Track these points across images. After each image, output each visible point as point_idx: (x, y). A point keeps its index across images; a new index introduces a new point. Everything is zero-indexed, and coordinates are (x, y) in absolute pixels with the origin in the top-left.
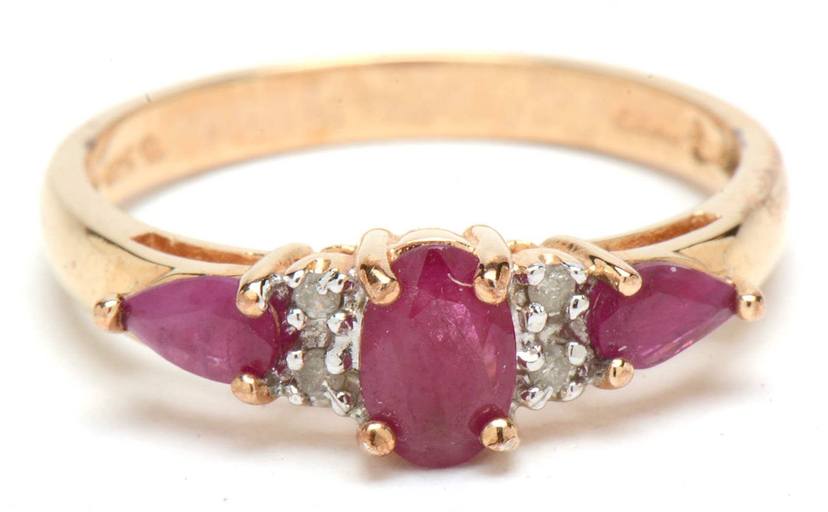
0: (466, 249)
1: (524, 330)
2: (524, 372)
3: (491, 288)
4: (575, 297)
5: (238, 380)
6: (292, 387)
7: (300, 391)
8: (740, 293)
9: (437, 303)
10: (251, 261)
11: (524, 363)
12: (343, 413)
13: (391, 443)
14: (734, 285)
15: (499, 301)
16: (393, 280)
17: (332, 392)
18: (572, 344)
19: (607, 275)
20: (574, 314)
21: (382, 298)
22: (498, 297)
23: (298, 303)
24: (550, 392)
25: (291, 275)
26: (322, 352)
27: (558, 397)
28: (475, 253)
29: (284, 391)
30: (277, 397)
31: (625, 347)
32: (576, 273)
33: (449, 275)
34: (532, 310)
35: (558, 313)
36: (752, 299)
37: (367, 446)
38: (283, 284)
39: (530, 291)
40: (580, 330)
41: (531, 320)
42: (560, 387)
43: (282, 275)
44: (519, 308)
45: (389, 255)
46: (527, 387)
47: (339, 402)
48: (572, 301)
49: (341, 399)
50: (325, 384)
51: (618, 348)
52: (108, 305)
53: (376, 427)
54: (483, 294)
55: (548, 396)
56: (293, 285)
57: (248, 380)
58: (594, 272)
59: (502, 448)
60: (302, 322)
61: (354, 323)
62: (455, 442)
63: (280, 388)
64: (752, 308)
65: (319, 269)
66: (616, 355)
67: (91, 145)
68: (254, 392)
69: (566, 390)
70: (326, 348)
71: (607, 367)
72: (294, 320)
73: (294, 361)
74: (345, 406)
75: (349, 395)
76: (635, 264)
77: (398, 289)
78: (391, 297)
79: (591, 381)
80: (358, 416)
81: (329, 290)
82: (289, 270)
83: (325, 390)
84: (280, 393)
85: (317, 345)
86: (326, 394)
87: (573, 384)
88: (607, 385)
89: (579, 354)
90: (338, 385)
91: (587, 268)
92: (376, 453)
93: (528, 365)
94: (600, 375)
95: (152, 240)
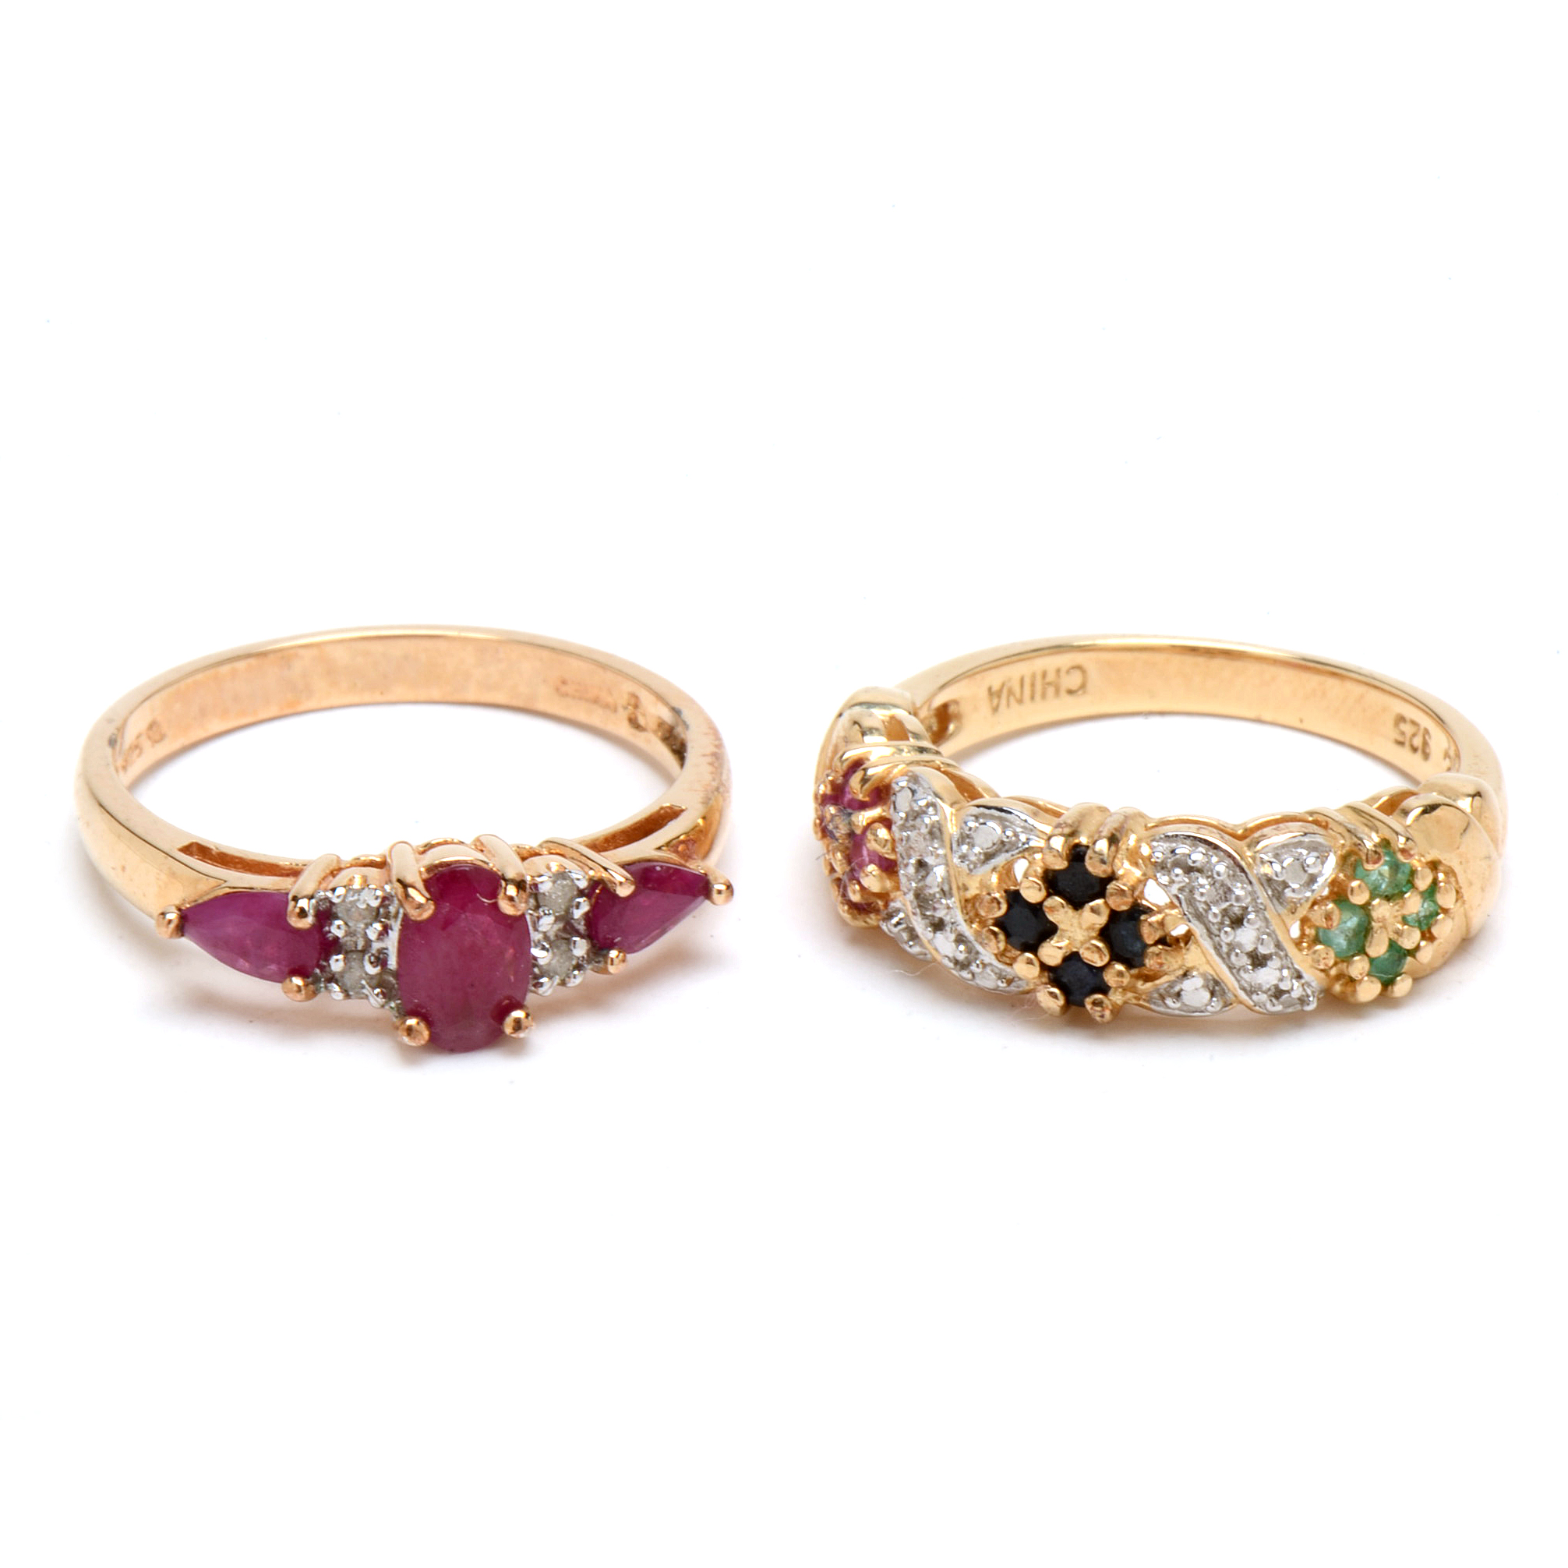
0: (485, 866)
1: (536, 930)
2: (535, 965)
3: (513, 903)
4: (578, 900)
5: (288, 980)
6: (334, 985)
7: (341, 987)
8: (713, 882)
9: (466, 916)
10: (294, 873)
11: (535, 959)
12: (379, 1006)
13: (426, 1034)
14: (706, 874)
15: (519, 913)
16: (428, 899)
17: (369, 988)
18: (574, 939)
19: (605, 879)
20: (578, 914)
21: (420, 915)
22: (519, 910)
23: (340, 915)
24: (557, 980)
25: (333, 890)
26: (361, 955)
27: (563, 983)
28: (494, 869)
29: (326, 988)
30: (320, 992)
31: (619, 939)
32: (578, 879)
33: (478, 895)
34: (542, 914)
35: (563, 913)
36: (723, 887)
37: (406, 1039)
38: (327, 899)
39: (540, 898)
40: (579, 924)
41: (542, 921)
42: (564, 975)
43: (326, 890)
44: (531, 912)
45: (420, 873)
46: (537, 977)
47: (375, 997)
48: (575, 903)
49: (377, 995)
50: (364, 982)
51: (614, 939)
52: (169, 917)
53: (412, 1022)
54: (506, 908)
55: (556, 983)
56: (335, 900)
57: (297, 981)
58: (594, 877)
59: (521, 1035)
60: (343, 931)
61: (390, 931)
62: (480, 1029)
63: (322, 985)
64: (723, 896)
65: (357, 885)
66: (612, 946)
67: (112, 742)
68: (303, 992)
69: (569, 977)
70: (364, 951)
71: (606, 956)
72: (337, 929)
73: (337, 963)
74: (381, 1000)
75: (384, 990)
76: (625, 866)
77: (433, 907)
78: (427, 914)
79: (590, 967)
80: (391, 1008)
81: (368, 905)
82: (331, 886)
83: (363, 987)
84: (323, 989)
85: (356, 948)
86: (364, 991)
87: (576, 972)
88: (605, 971)
89: (581, 948)
90: (374, 982)
91: (587, 873)
92: (414, 1044)
93: (539, 959)
94: (599, 962)
95: (194, 849)
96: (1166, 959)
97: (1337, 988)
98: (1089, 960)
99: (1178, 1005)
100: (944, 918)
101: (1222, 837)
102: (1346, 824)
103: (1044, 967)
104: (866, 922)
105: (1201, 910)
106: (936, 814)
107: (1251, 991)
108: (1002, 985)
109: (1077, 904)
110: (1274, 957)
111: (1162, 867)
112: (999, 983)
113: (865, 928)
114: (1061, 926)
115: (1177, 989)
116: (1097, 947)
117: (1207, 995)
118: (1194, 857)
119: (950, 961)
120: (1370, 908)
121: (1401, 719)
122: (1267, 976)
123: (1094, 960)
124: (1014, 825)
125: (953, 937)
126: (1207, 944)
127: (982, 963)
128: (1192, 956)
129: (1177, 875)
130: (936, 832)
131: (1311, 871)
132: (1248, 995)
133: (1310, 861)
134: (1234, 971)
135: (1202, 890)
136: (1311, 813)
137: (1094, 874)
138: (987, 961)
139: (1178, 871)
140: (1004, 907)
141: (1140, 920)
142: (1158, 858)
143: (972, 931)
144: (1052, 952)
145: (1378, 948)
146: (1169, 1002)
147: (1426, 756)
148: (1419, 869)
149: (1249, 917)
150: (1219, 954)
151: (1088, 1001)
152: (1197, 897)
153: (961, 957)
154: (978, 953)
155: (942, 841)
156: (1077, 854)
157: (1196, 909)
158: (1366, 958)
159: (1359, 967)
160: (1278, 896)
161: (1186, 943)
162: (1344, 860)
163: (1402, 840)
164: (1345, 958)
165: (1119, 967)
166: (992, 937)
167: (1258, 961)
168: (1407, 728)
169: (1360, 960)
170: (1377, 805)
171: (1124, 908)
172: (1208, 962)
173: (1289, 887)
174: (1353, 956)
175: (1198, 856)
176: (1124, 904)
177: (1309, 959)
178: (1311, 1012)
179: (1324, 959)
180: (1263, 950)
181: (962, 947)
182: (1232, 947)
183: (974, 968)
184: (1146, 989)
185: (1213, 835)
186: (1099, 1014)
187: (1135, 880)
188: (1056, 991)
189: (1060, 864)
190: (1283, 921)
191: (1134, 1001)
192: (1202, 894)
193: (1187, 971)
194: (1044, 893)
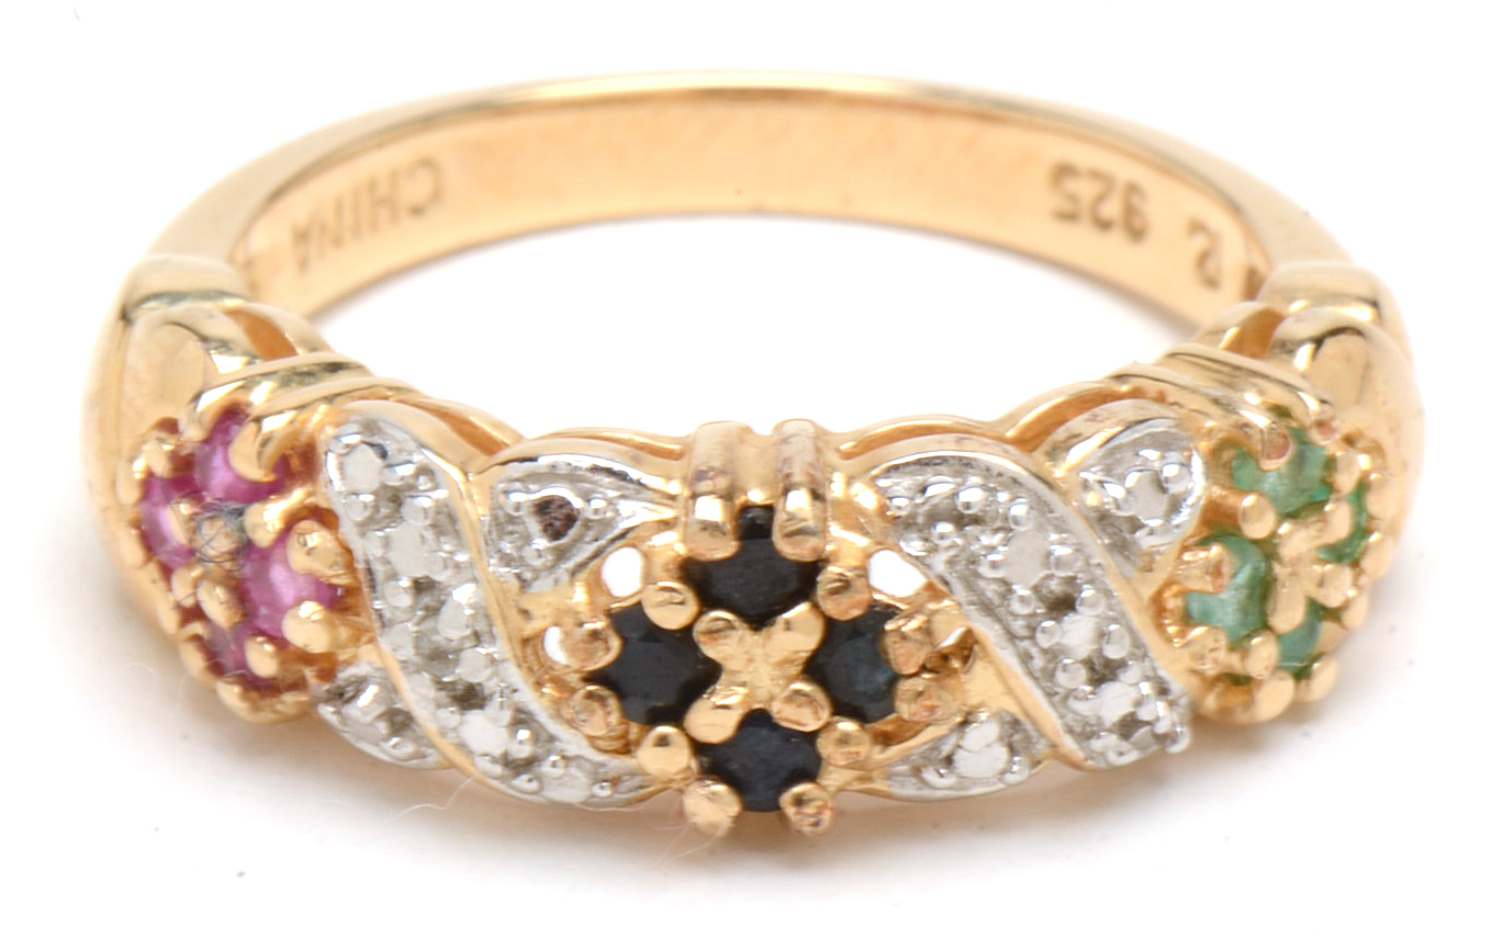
96: (940, 698)
97: (1211, 702)
98: (792, 722)
99: (950, 781)
100: (485, 684)
101: (1006, 452)
102: (1206, 391)
103: (699, 748)
104: (275, 712)
105: (990, 594)
106: (436, 487)
107: (1086, 732)
108: (604, 792)
109: (759, 619)
110: (1130, 663)
111: (905, 524)
112: (597, 790)
113: (274, 723)
114: (730, 665)
115: (946, 749)
116: (806, 695)
117: (1002, 752)
118: (964, 497)
119: (494, 760)
120: (1276, 541)
121: (1063, 172)
122: (1115, 701)
123: (803, 721)
124: (601, 486)
125: (507, 716)
126: (1007, 656)
127: (564, 757)
128: (978, 684)
129: (942, 537)
130: (445, 522)
131: (1175, 489)
132: (1079, 742)
133: (1170, 471)
134: (1057, 698)
135: (991, 557)
136: (1120, 377)
137: (793, 558)
138: (572, 751)
139: (945, 527)
140: (615, 644)
141: (884, 632)
142: (899, 508)
143: (545, 701)
144: (714, 719)
145: (1288, 615)
146: (930, 775)
147: (1136, 233)
148: (1339, 454)
149: (1084, 595)
150: (1030, 673)
151: (786, 798)
152: (984, 570)
153: (523, 752)
154: (552, 739)
155: (457, 534)
156: (754, 526)
157: (981, 594)
158: (1272, 638)
159: (1263, 655)
160: (1122, 547)
161: (965, 660)
162: (1215, 459)
163: (1313, 405)
164: (1239, 645)
165: (847, 726)
166: (596, 705)
167: (1102, 672)
168: (1085, 189)
169: (1262, 644)
170: (1223, 344)
171: (856, 613)
172: (1010, 691)
173: (1142, 526)
174: (1249, 637)
175: (972, 496)
176: (854, 606)
177: (1186, 654)
178: (1183, 754)
179: (1213, 650)
180: (1113, 652)
181: (524, 734)
182: (1054, 655)
183: (546, 768)
184: (889, 759)
185: (987, 449)
186: (812, 820)
187: (859, 555)
188: (721, 788)
189: (724, 548)
190: (1135, 590)
191: (858, 786)
192: (994, 565)
193: (969, 713)
194: (692, 607)
